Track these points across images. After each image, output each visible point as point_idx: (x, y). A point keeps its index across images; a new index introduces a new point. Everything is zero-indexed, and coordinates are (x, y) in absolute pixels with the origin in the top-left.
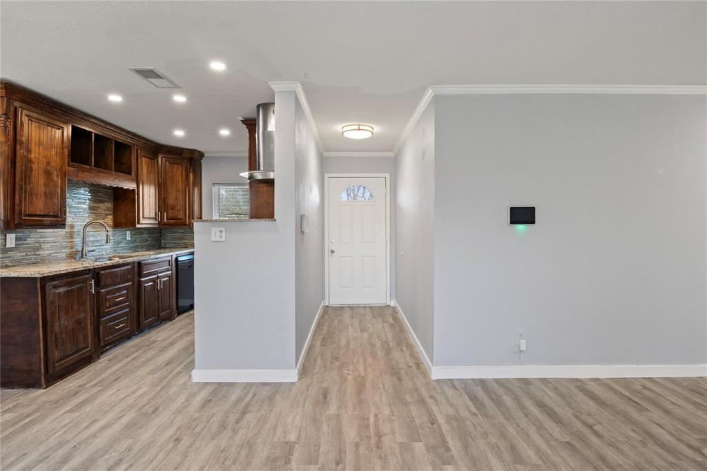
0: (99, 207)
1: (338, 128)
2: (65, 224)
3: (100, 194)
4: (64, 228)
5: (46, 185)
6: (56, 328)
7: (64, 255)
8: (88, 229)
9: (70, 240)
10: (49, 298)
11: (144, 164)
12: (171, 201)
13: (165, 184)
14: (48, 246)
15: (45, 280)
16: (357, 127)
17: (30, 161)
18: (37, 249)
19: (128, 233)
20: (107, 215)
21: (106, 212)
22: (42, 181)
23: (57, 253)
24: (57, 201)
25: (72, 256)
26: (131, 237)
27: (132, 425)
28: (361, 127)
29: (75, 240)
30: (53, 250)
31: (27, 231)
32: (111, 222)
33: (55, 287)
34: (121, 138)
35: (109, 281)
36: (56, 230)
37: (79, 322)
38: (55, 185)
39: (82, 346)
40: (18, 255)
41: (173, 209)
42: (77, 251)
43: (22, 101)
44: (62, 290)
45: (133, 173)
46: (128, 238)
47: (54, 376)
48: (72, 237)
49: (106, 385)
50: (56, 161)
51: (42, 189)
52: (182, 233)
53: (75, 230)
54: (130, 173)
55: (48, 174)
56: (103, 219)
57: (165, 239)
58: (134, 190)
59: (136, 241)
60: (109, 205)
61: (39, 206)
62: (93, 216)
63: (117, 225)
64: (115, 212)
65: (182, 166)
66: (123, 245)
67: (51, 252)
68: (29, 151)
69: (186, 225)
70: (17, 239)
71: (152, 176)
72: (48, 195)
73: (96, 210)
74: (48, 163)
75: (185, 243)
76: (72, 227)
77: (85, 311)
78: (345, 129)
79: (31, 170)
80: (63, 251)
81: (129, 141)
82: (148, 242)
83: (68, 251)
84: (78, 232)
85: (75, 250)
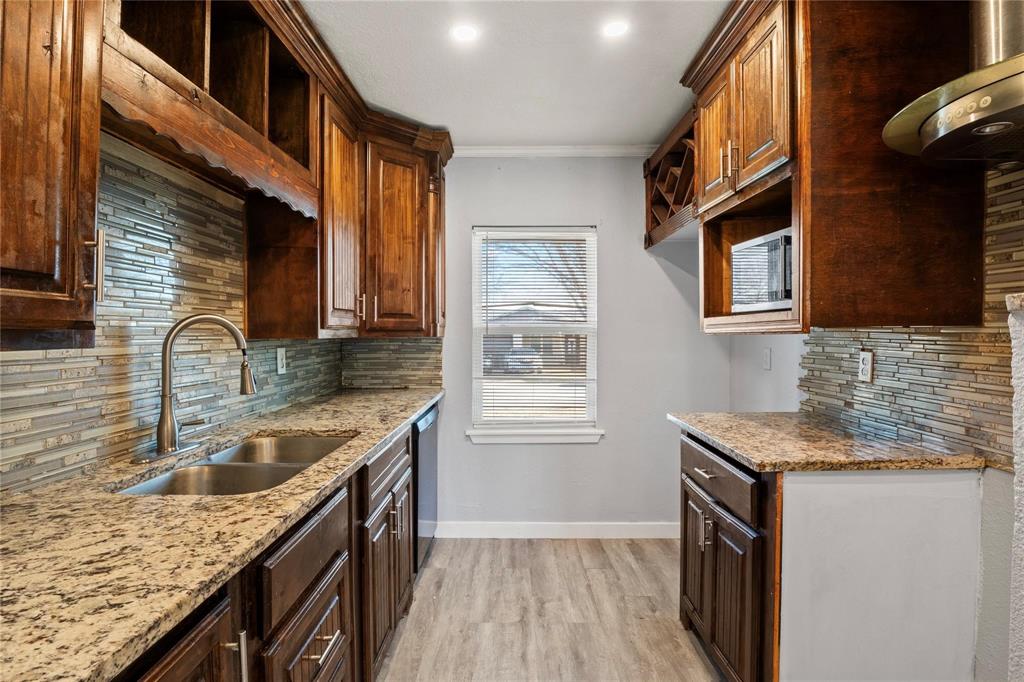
0: (210, 272)
2: (91, 326)
3: (212, 228)
4: (88, 343)
7: (91, 451)
8: (179, 345)
9: (112, 390)
12: (389, 266)
13: (375, 215)
19: (281, 352)
20: (231, 297)
21: (229, 290)
23: (59, 447)
26: (288, 365)
29: (135, 386)
30: (42, 436)
32: (240, 323)
36: (54, 353)
41: (392, 286)
42: (142, 428)
46: (282, 371)
48: (122, 377)
52: (394, 351)
53: (134, 350)
54: (306, 163)
56: (222, 310)
57: (352, 368)
58: (312, 222)
59: (297, 378)
60: (237, 266)
62: (192, 299)
63: (258, 331)
64: (253, 288)
65: (413, 174)
66: (269, 389)
67: (38, 446)
69: (420, 330)
71: (349, 188)
73: (204, 280)
75: (401, 377)
76: (122, 336)
80: (86, 435)
82: (321, 377)
83: (105, 431)
84: (143, 355)
85: (133, 424)
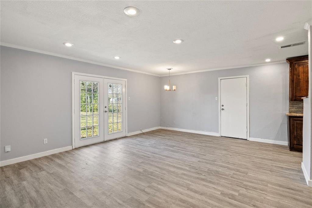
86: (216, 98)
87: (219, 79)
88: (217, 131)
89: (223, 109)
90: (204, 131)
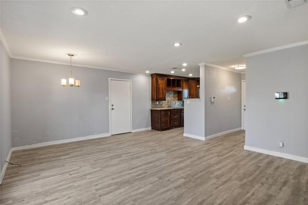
1: (233, 66)
3: (175, 92)
5: (162, 92)
6: (162, 120)
7: (167, 107)
8: (172, 101)
9: (168, 103)
10: (161, 114)
11: (184, 84)
12: (192, 93)
13: (190, 88)
14: (163, 104)
15: (161, 110)
16: (238, 66)
17: (160, 88)
18: (162, 105)
20: (176, 97)
22: (161, 91)
24: (164, 95)
25: (168, 107)
27: (169, 138)
28: (239, 66)
30: (165, 105)
31: (160, 101)
32: (177, 99)
33: (163, 112)
34: (178, 79)
35: (173, 113)
36: (164, 101)
37: (167, 120)
38: (164, 92)
39: (167, 125)
40: (159, 106)
41: (192, 95)
43: (158, 76)
44: (164, 113)
45: (181, 87)
46: (182, 103)
47: (162, 130)
49: (169, 133)
50: (164, 87)
51: (161, 93)
54: (180, 87)
55: (162, 89)
58: (182, 91)
59: (184, 104)
60: (177, 95)
61: (161, 96)
62: (173, 98)
63: (178, 100)
64: (178, 97)
65: (195, 82)
66: (180, 105)
68: (159, 85)
70: (159, 103)
71: (187, 87)
72: (163, 94)
73: (174, 96)
74: (162, 87)
76: (167, 100)
77: (168, 118)
78: (235, 67)
79: (160, 89)
81: (180, 79)
86: (107, 98)
87: (109, 79)
88: (108, 131)
89: (113, 109)
90: (94, 135)
